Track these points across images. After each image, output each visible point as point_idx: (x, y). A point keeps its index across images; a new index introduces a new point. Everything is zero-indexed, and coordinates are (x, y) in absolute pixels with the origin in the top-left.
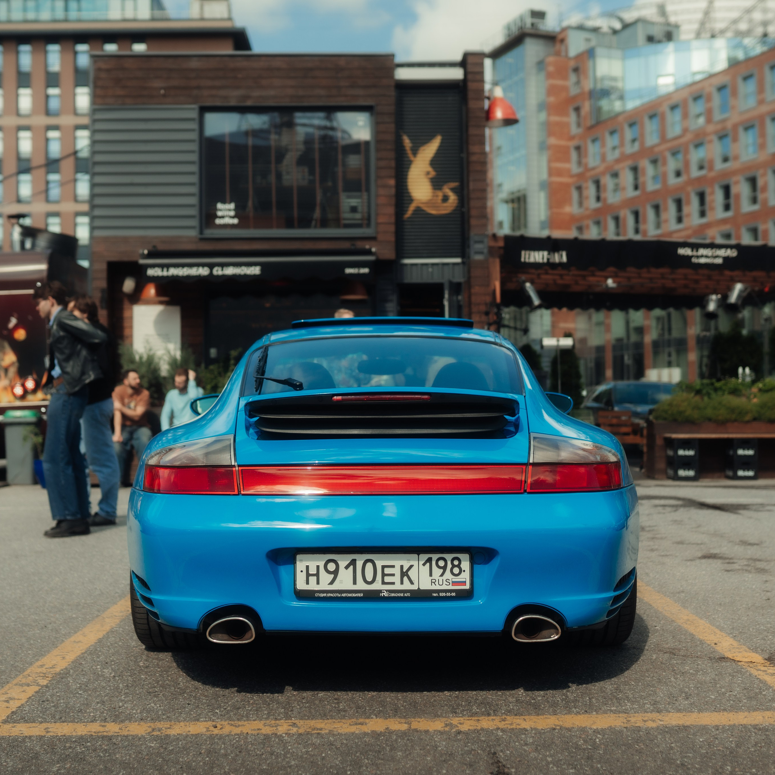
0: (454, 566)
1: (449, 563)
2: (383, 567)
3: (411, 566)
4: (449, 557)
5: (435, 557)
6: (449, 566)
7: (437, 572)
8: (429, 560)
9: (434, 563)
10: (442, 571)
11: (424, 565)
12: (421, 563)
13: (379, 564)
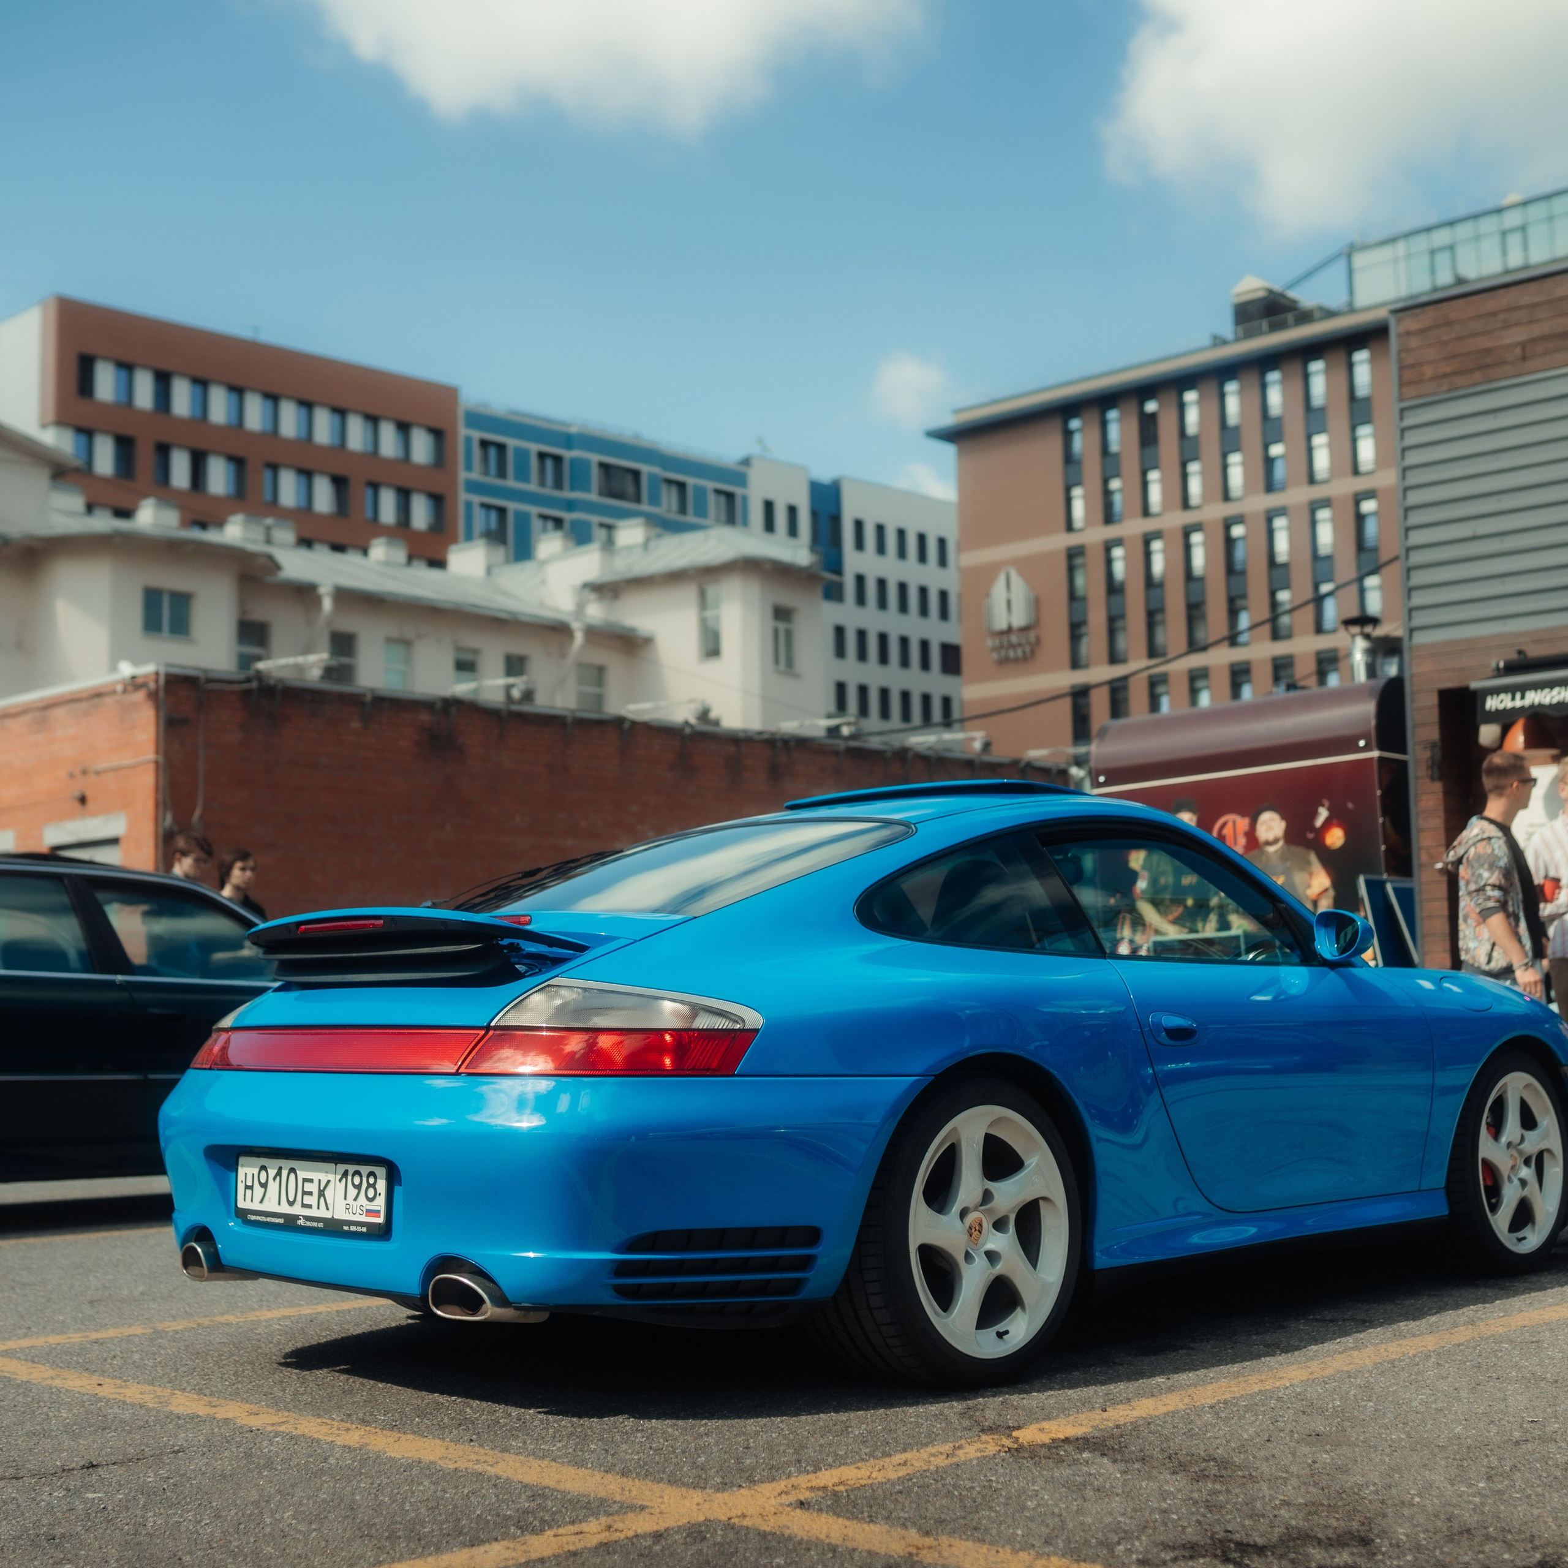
0: (369, 1186)
1: (364, 1179)
2: (305, 1180)
3: (329, 1181)
4: (365, 1170)
5: (352, 1168)
6: (365, 1185)
7: (352, 1192)
8: (345, 1174)
9: (350, 1178)
10: (356, 1191)
11: (340, 1180)
12: (339, 1177)
13: (302, 1175)
